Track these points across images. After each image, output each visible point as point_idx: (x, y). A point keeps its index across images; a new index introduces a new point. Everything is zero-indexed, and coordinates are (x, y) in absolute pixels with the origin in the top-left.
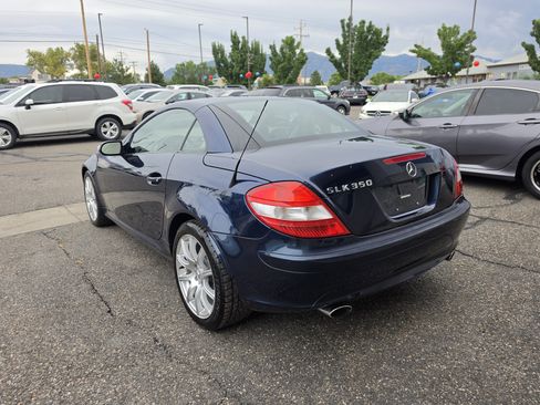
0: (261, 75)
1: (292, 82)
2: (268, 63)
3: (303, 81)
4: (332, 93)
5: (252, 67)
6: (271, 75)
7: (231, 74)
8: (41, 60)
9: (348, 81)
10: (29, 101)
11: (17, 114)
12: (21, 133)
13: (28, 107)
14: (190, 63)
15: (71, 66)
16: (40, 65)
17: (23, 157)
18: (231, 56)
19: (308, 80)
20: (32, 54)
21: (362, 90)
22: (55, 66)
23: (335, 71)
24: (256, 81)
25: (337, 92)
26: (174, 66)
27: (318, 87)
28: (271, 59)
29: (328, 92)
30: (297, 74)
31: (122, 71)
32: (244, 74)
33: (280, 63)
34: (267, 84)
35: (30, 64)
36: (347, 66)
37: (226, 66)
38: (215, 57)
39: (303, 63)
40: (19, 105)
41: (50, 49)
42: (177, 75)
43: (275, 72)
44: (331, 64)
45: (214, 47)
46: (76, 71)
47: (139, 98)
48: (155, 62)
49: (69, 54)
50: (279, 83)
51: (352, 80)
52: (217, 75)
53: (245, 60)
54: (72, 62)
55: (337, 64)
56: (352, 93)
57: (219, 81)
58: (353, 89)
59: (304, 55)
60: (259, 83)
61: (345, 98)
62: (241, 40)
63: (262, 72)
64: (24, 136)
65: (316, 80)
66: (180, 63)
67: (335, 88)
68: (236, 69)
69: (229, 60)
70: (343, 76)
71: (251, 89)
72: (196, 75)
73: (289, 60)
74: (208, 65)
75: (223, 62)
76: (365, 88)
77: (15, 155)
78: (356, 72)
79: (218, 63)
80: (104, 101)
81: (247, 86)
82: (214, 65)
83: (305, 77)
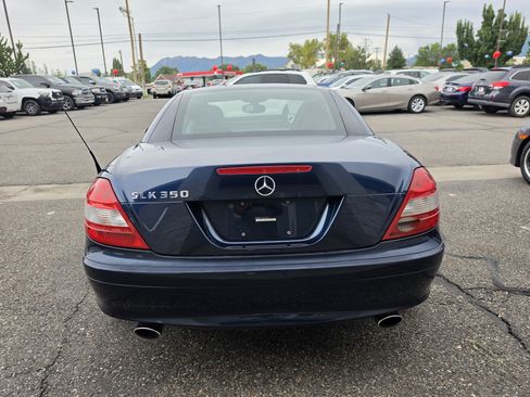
7: (476, 56)
8: (299, 51)
14: (436, 46)
18: (479, 34)
20: (293, 47)
22: (309, 57)
31: (364, 58)
32: (491, 55)
37: (471, 46)
38: (459, 37)
41: (307, 41)
45: (459, 25)
46: (326, 61)
49: (322, 44)
54: (324, 52)
62: (496, 14)
69: (476, 39)
74: (453, 47)
75: (467, 41)
79: (461, 43)
80: (291, 85)
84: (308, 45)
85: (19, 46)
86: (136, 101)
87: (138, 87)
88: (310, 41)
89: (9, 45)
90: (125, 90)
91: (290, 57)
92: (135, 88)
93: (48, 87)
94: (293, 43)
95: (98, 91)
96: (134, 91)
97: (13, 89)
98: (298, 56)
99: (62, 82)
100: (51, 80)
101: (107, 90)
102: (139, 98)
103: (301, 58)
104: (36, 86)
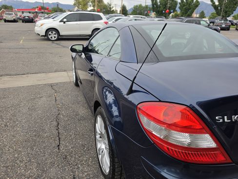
0: (173, 12)
1: (190, 16)
2: (178, 5)
3: (195, 16)
4: (210, 23)
5: (170, 7)
6: (179, 12)
7: (159, 11)
8: (79, 3)
9: (220, 17)
10: (65, 20)
11: (60, 25)
12: (61, 34)
13: (64, 23)
14: (140, 6)
15: (90, 5)
16: (79, 5)
17: (60, 45)
18: (160, 2)
19: (198, 16)
21: (229, 22)
22: (84, 5)
23: (214, 11)
24: (171, 15)
25: (213, 23)
26: (133, 7)
27: (203, 19)
28: (180, 3)
29: (208, 22)
30: (192, 12)
31: (110, 8)
33: (184, 5)
34: (176, 16)
35: (75, 4)
36: (221, 9)
37: (157, 6)
38: (152, 2)
39: (197, 6)
40: (61, 21)
42: (134, 11)
43: (181, 11)
44: (213, 7)
46: (92, 8)
47: (113, 21)
48: (125, 5)
50: (182, 16)
51: (223, 17)
52: (152, 11)
53: (167, 4)
54: (91, 4)
55: (215, 7)
56: (222, 23)
57: (153, 14)
58: (223, 22)
59: (198, 2)
60: (172, 16)
61: (217, 26)
63: (175, 10)
64: (62, 36)
65: (202, 15)
66: (136, 5)
67: (213, 20)
68: (162, 8)
69: (159, 4)
70: (218, 14)
71: (168, 18)
72: (142, 11)
73: (190, 4)
74: (149, 7)
75: (156, 4)
76: (230, 21)
77: (57, 44)
78: (226, 12)
79: (153, 5)
80: (96, 21)
81: (166, 17)
82: (151, 7)
83: (197, 14)
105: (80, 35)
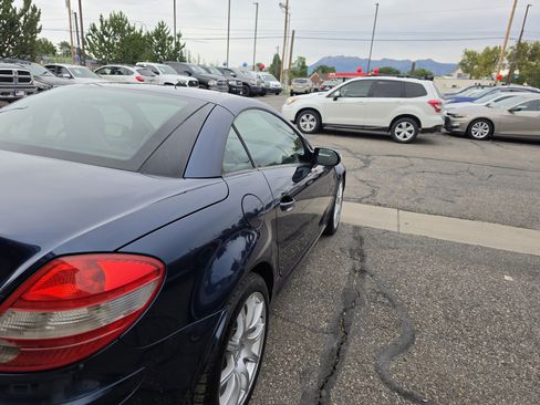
8: (475, 59)
10: (336, 94)
12: (324, 122)
13: (335, 99)
15: (504, 66)
20: (468, 54)
40: (330, 96)
49: (506, 53)
84: (488, 53)
85: (179, 36)
86: (274, 97)
87: (277, 83)
88: (491, 49)
89: (172, 34)
90: (263, 85)
91: (462, 64)
92: (274, 83)
93: (190, 75)
94: (469, 49)
95: (234, 83)
96: (271, 87)
97: (158, 73)
98: (472, 65)
99: (203, 71)
100: (193, 69)
101: (244, 84)
102: (277, 94)
103: (476, 67)
104: (179, 73)
105: (363, 127)
